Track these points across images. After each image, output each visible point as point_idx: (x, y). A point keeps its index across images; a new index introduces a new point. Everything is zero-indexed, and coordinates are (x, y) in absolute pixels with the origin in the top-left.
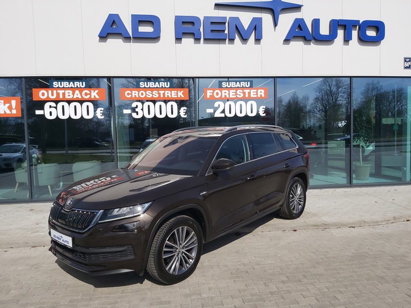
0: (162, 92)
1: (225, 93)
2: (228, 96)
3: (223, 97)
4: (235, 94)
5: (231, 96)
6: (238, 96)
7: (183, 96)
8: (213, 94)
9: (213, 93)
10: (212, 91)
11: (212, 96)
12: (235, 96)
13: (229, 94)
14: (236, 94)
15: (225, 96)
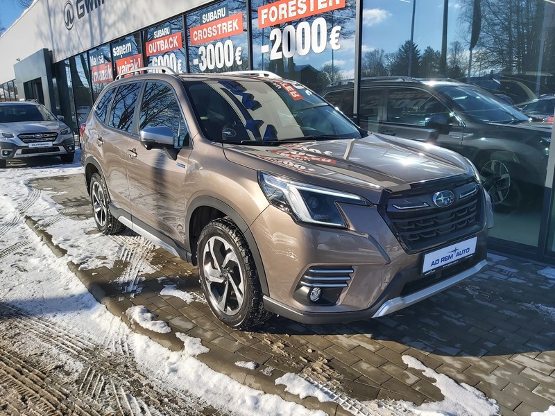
0: (219, 26)
1: (283, 9)
2: (286, 17)
3: (280, 18)
4: (294, 8)
5: (291, 15)
6: (299, 11)
7: (237, 28)
8: (268, 16)
9: (268, 13)
10: (266, 11)
11: (267, 20)
12: (295, 14)
13: (287, 11)
14: (298, 8)
15: (283, 15)
